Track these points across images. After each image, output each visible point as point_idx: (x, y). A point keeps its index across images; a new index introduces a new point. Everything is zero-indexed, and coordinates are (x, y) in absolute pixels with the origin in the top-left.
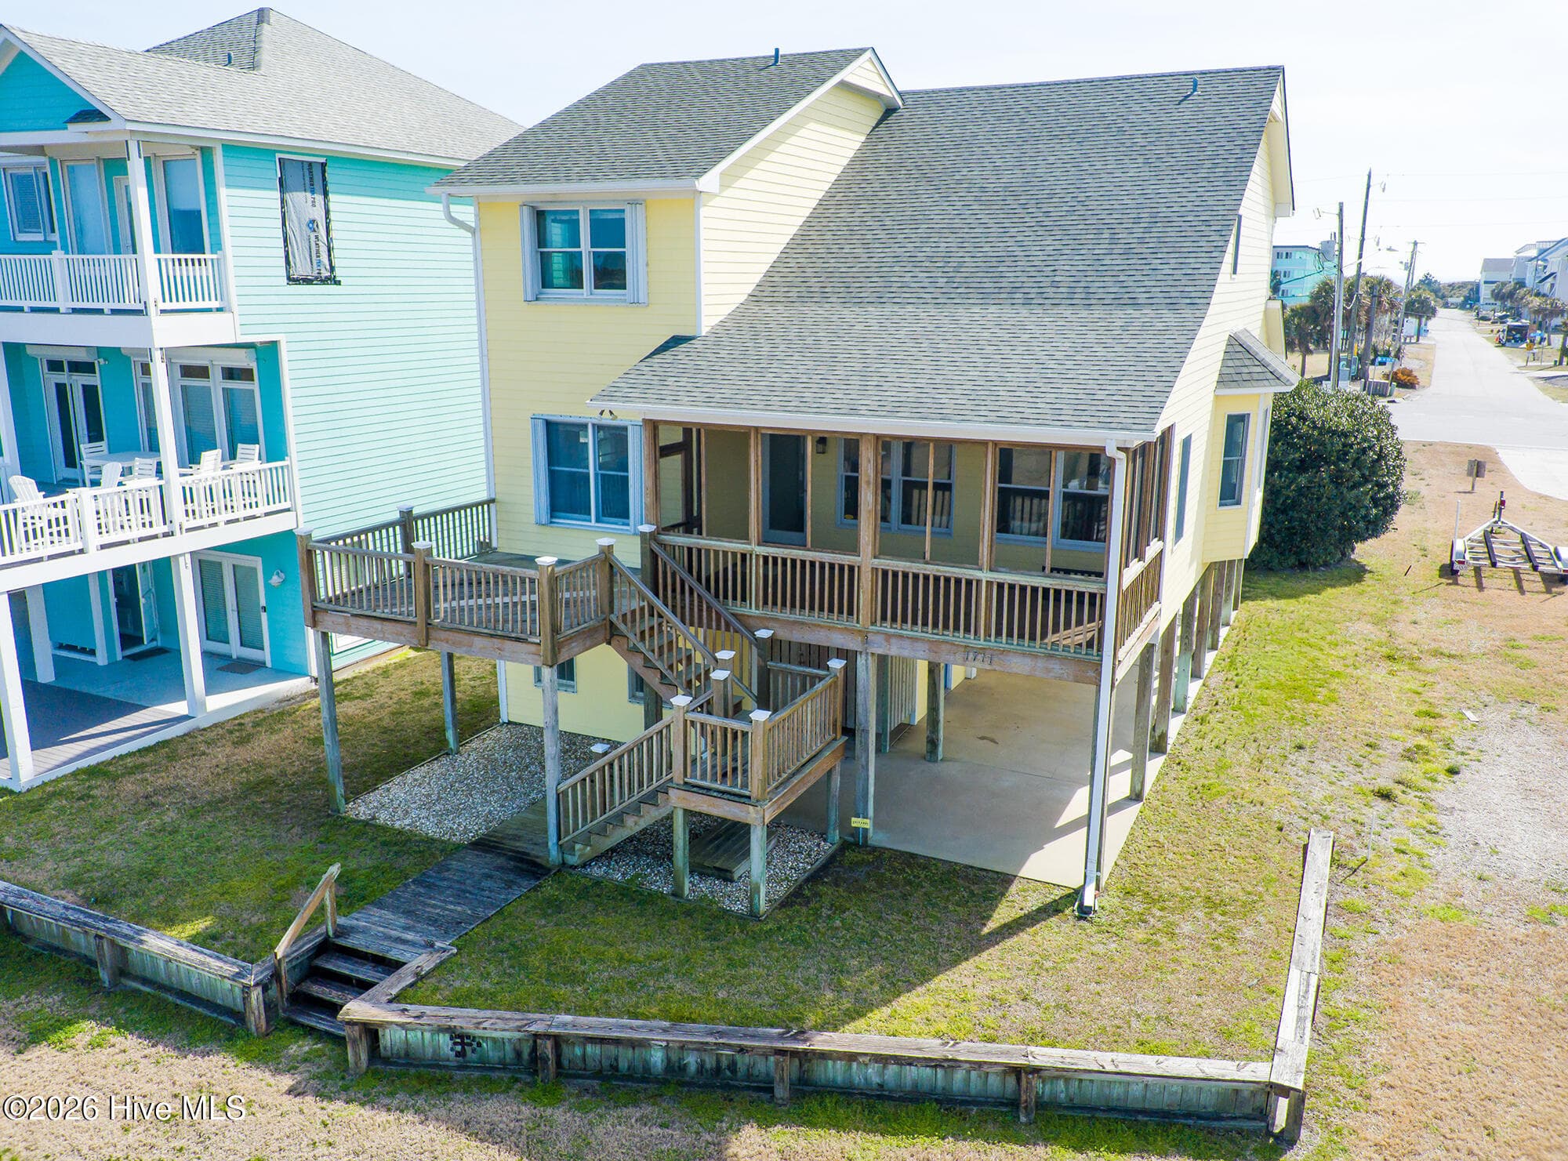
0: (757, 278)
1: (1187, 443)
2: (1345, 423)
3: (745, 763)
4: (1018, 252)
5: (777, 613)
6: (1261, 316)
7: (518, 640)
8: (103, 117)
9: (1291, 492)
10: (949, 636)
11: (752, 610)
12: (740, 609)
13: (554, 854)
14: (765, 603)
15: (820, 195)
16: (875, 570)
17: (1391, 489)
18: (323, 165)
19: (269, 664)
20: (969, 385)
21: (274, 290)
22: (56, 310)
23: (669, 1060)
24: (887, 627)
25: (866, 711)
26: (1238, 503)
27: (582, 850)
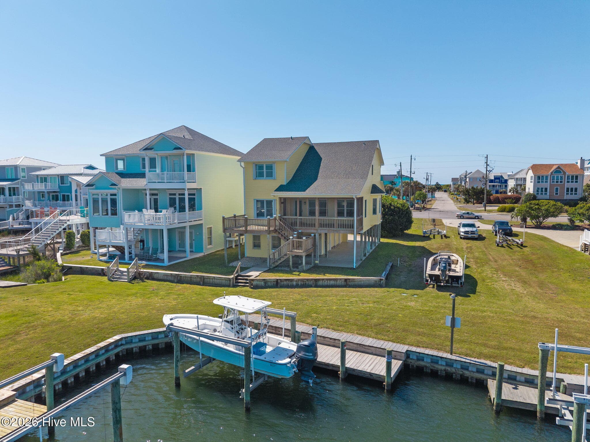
1: (366, 201)
3: (302, 244)
5: (302, 228)
8: (182, 149)
10: (331, 229)
11: (298, 228)
12: (295, 227)
13: (268, 266)
14: (300, 226)
15: (301, 162)
16: (318, 219)
19: (194, 251)
20: (332, 190)
22: (164, 182)
23: (296, 283)
24: (321, 228)
25: (317, 243)
26: (376, 214)
27: (273, 266)
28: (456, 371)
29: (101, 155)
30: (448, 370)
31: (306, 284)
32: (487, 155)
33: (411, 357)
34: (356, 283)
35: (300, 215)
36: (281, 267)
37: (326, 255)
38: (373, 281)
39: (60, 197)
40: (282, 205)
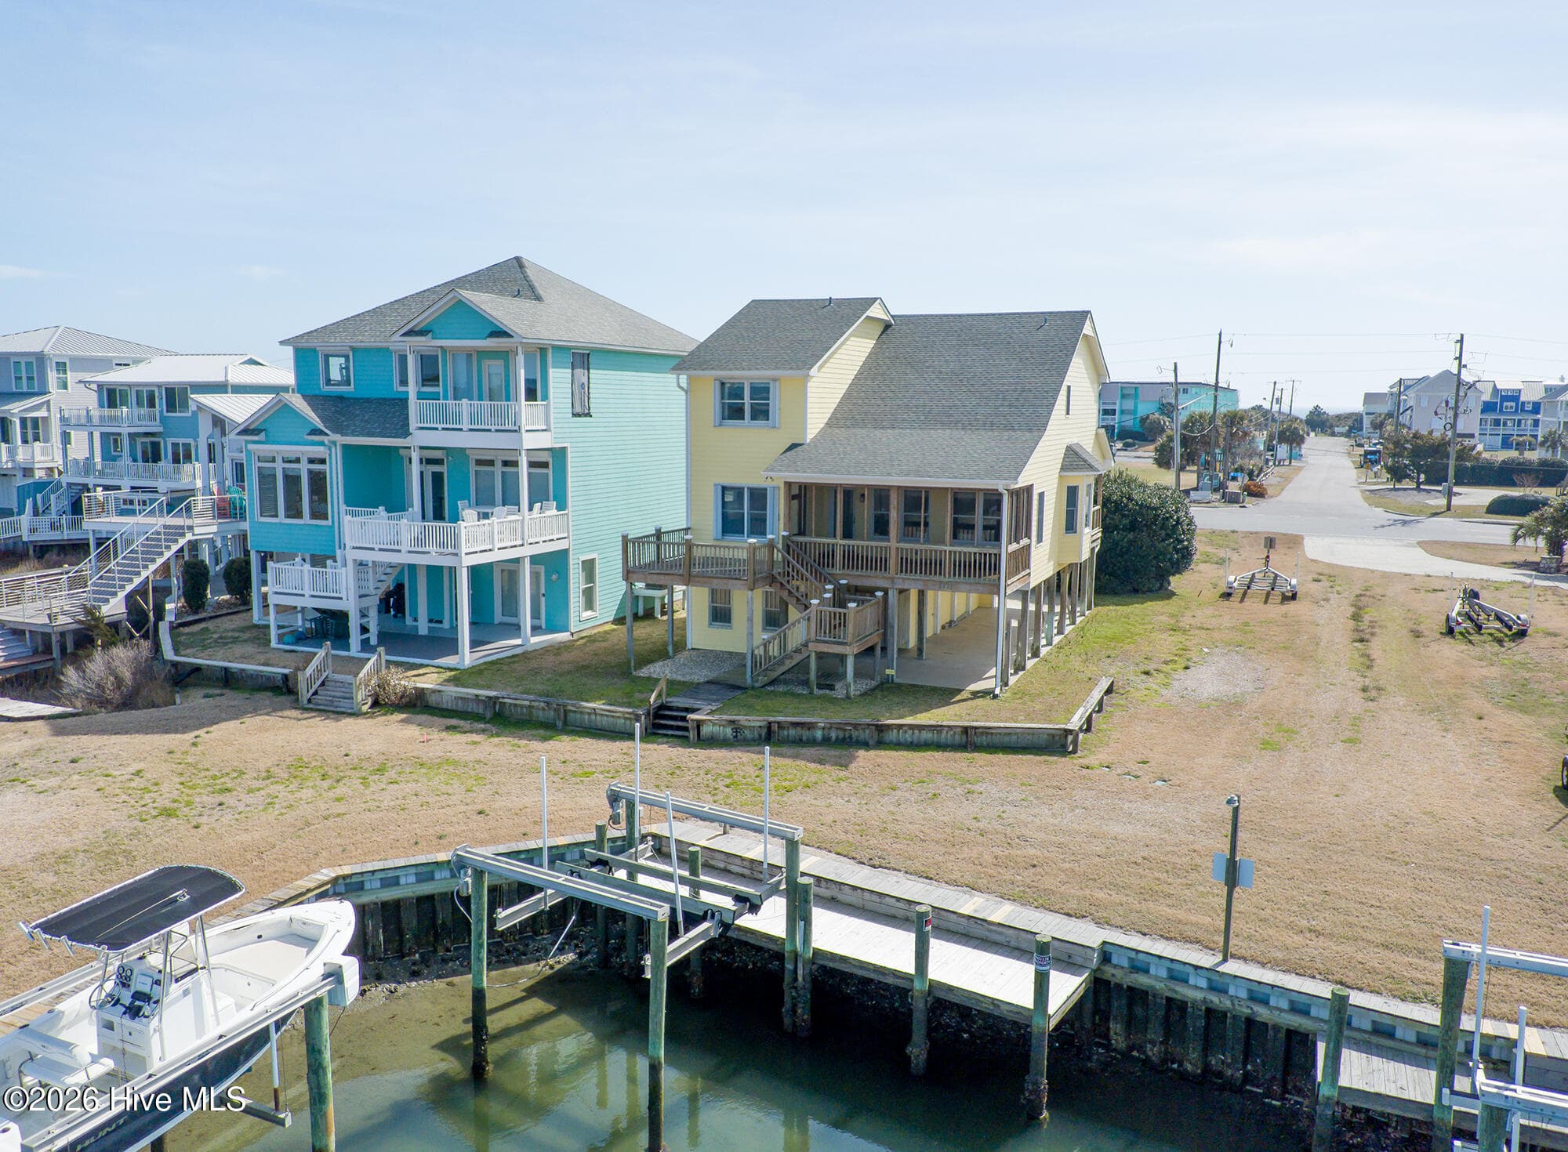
0: (829, 416)
1: (1041, 495)
2: (1155, 501)
3: (845, 622)
4: (959, 404)
5: (849, 572)
6: (1093, 437)
7: (736, 579)
8: (510, 336)
9: (1125, 543)
10: (932, 577)
11: (837, 571)
12: (830, 570)
13: (749, 681)
14: (844, 567)
15: (855, 373)
16: (897, 549)
17: (1186, 543)
18: (589, 354)
19: (544, 627)
20: (939, 464)
21: (566, 420)
22: (461, 430)
23: (824, 735)
24: (903, 575)
25: (893, 618)
26: (1076, 532)
27: (762, 680)
28: (1233, 1004)
29: (282, 343)
30: (1212, 1002)
31: (850, 737)
32: (1462, 336)
33: (1115, 960)
34: (996, 740)
35: (848, 534)
36: (786, 682)
37: (920, 650)
38: (1045, 736)
39: (167, 450)
40: (795, 502)
